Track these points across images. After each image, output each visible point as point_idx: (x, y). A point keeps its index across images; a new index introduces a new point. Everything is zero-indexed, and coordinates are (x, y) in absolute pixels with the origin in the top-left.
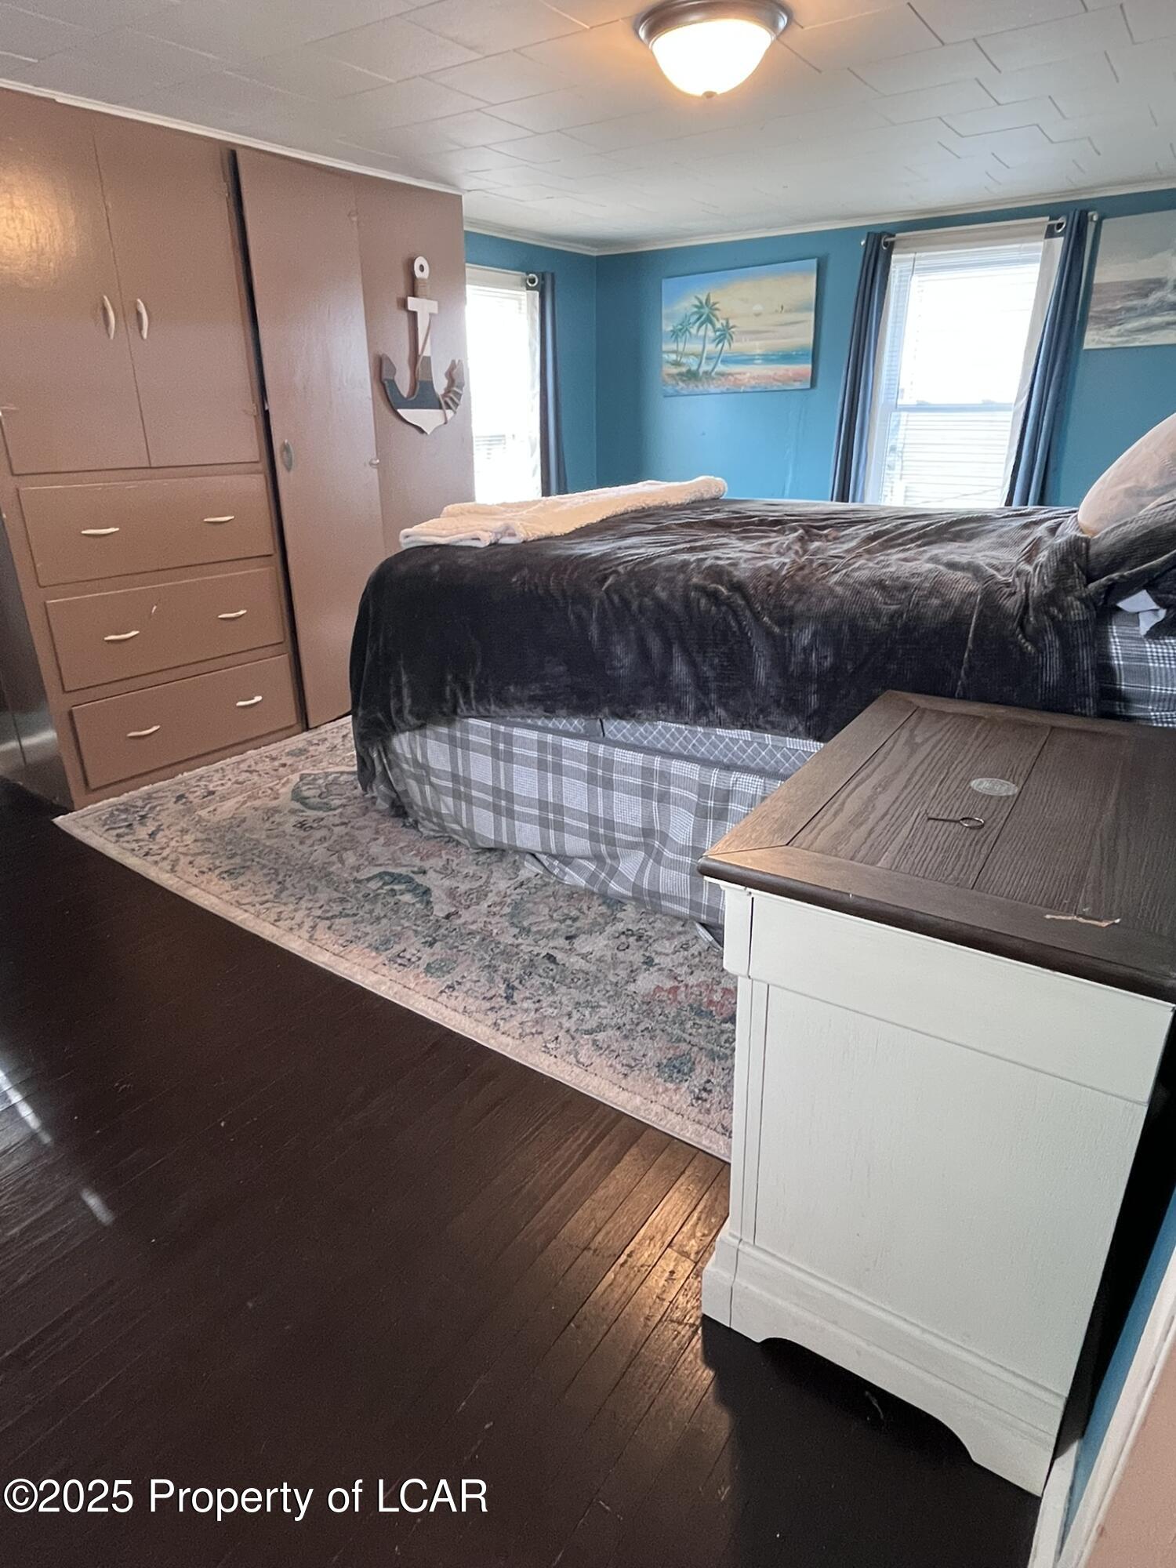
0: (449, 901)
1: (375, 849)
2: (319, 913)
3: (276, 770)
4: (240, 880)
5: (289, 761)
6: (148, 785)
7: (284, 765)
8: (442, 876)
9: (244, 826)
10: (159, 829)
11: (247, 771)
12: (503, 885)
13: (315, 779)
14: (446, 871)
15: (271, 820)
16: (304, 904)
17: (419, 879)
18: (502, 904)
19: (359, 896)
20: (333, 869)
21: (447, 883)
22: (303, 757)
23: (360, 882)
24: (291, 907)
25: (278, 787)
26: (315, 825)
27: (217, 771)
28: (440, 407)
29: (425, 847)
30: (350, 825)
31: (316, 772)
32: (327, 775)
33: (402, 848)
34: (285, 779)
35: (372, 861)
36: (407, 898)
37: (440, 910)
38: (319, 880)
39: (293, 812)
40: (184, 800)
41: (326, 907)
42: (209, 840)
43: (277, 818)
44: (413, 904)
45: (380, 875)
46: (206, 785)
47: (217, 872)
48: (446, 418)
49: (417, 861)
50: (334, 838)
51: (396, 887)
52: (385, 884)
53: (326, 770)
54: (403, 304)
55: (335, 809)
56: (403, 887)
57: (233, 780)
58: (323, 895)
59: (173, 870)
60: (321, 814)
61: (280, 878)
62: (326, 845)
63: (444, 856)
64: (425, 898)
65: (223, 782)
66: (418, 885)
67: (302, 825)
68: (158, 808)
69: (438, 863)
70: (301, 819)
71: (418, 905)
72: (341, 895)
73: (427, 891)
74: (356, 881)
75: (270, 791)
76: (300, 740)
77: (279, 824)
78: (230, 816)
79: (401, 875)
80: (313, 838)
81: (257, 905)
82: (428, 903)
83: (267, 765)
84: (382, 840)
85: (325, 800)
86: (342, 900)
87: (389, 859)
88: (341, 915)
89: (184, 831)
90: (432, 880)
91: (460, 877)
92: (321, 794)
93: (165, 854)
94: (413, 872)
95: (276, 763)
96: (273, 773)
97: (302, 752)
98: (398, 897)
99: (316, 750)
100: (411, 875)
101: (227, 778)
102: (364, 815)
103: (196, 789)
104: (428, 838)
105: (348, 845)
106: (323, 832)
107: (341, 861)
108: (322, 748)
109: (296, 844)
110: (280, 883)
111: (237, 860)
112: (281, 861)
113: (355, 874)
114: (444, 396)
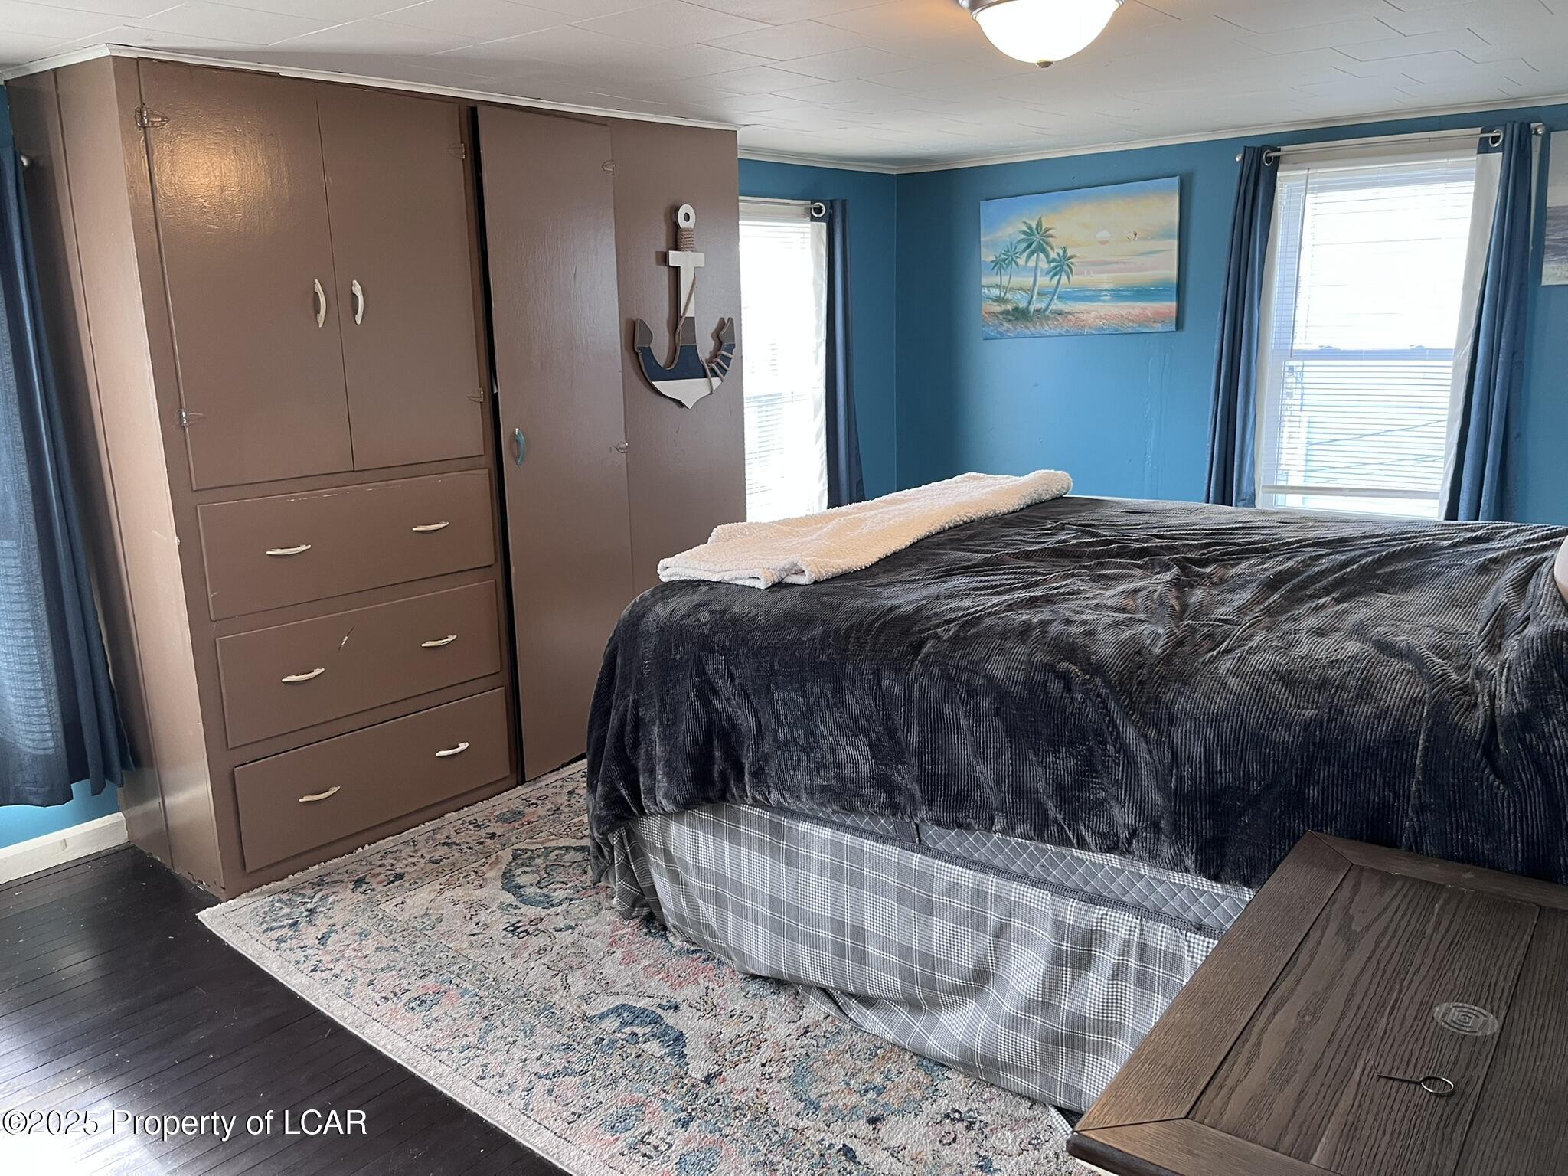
0: (709, 1054)
1: (611, 968)
2: (536, 1067)
3: (482, 843)
4: (436, 1011)
5: (498, 829)
6: (319, 864)
7: (493, 836)
8: (699, 1013)
9: (442, 928)
10: (331, 929)
11: (444, 844)
12: (782, 1031)
13: (531, 858)
14: (706, 1007)
15: (475, 919)
16: (518, 1052)
17: (669, 1017)
18: (781, 1061)
19: (590, 1041)
20: (555, 998)
21: (706, 1024)
22: (516, 824)
23: (591, 1019)
24: (500, 1057)
25: (484, 869)
26: (531, 929)
27: (407, 843)
28: (705, 376)
29: (675, 965)
30: (576, 931)
31: (533, 847)
32: (548, 851)
33: (645, 968)
34: (493, 857)
35: (606, 986)
36: (654, 1047)
37: (697, 1071)
38: (538, 1015)
39: (504, 908)
40: (364, 887)
41: (546, 1059)
42: (396, 949)
43: (482, 917)
44: (662, 1057)
45: (617, 1011)
46: (392, 865)
47: (404, 998)
48: (712, 388)
49: (666, 990)
50: (556, 948)
51: (638, 1030)
52: (624, 1024)
53: (546, 845)
54: (664, 259)
55: (558, 905)
56: (648, 1029)
57: (428, 857)
58: (544, 1038)
59: (347, 995)
60: (539, 911)
61: (486, 1012)
62: (546, 960)
63: (701, 981)
64: (677, 1048)
65: (414, 860)
66: (667, 1026)
67: (514, 929)
68: (331, 899)
69: (690, 993)
70: (514, 920)
71: (668, 1060)
72: (564, 1040)
73: (679, 1038)
74: (584, 1017)
75: (473, 875)
76: (511, 799)
77: (486, 926)
78: (421, 913)
79: (645, 1010)
80: (530, 950)
81: (456, 1052)
82: (682, 1055)
83: (471, 836)
84: (618, 955)
85: (546, 891)
86: (568, 1047)
87: (628, 985)
88: (565, 1072)
89: (363, 935)
90: (685, 1021)
91: (724, 1017)
92: (539, 882)
93: (337, 971)
94: (660, 1006)
95: (482, 833)
96: (477, 847)
97: (517, 815)
98: (641, 1046)
99: (534, 813)
100: (659, 1011)
101: (419, 854)
102: (596, 914)
103: (379, 870)
104: (681, 953)
105: (575, 961)
106: (542, 941)
107: (567, 987)
108: (542, 811)
109: (507, 957)
110: (485, 1018)
111: (431, 981)
112: (487, 983)
113: (584, 1007)
114: (710, 361)
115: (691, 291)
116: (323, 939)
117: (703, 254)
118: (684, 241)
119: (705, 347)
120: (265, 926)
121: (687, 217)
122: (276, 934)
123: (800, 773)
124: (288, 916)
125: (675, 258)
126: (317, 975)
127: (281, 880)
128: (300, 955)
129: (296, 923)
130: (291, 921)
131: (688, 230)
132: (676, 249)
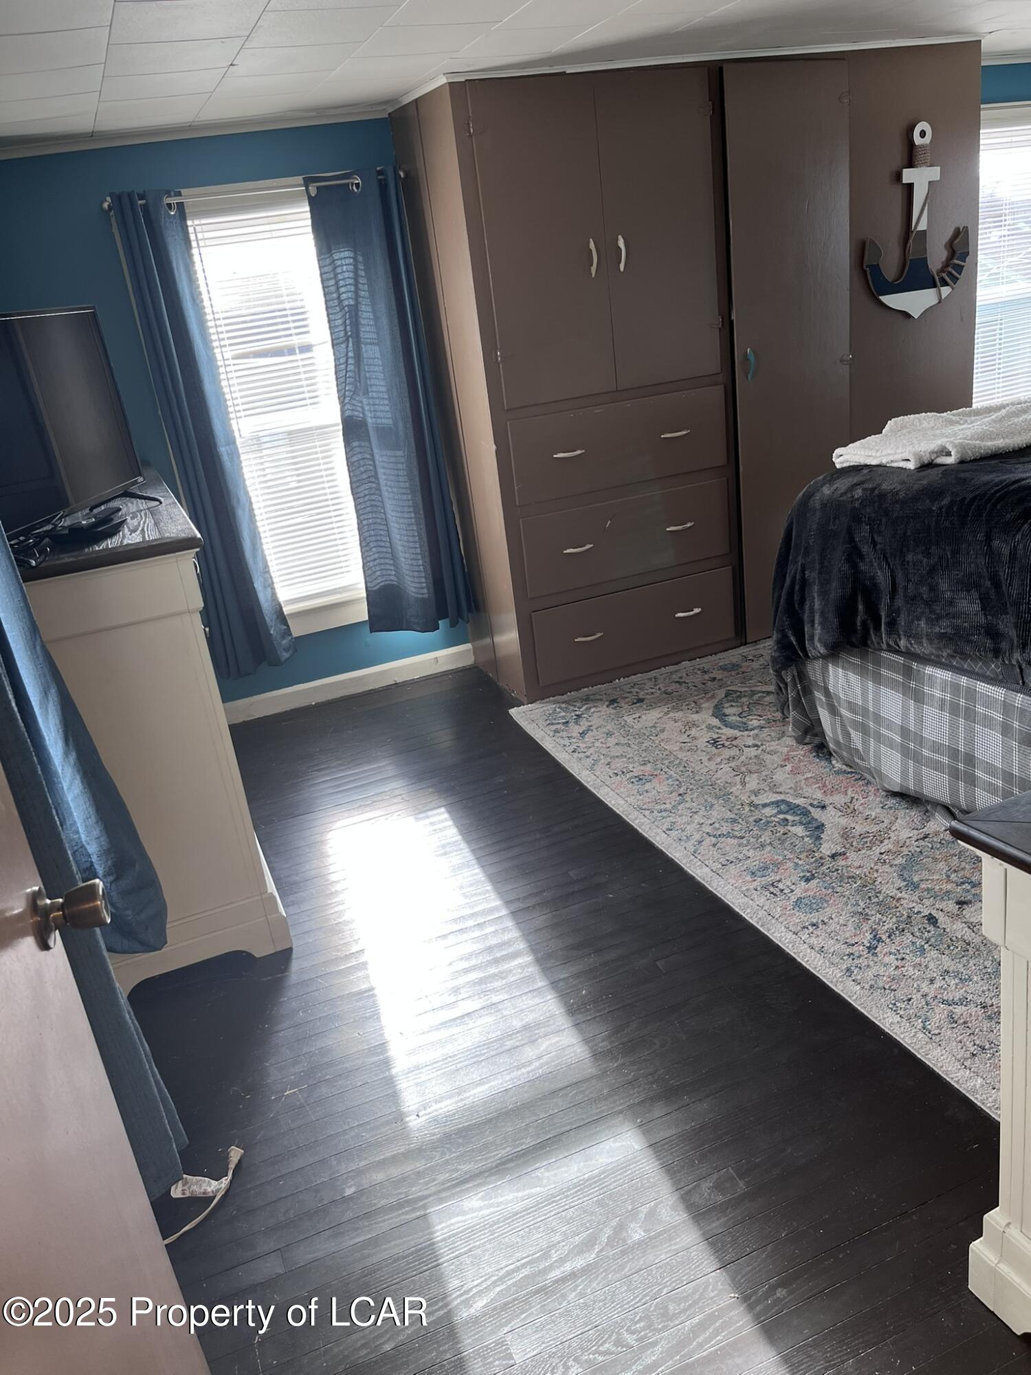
0: (840, 840)
1: (780, 776)
2: (708, 829)
3: (704, 684)
4: (648, 786)
5: (718, 674)
6: (588, 687)
7: (714, 679)
8: (840, 813)
9: (662, 736)
10: (589, 729)
11: (677, 682)
12: (905, 834)
13: (740, 697)
14: (848, 810)
15: (688, 733)
16: (697, 818)
17: (816, 813)
18: (897, 853)
19: (751, 819)
20: (734, 789)
21: (844, 821)
22: (733, 673)
23: (756, 806)
24: (685, 819)
25: (702, 701)
26: (727, 744)
27: (651, 679)
28: (934, 286)
29: (831, 780)
30: (761, 748)
31: (742, 690)
32: (753, 693)
33: (806, 779)
34: (710, 694)
35: (774, 788)
36: (799, 830)
37: (826, 849)
38: (718, 798)
39: (710, 727)
40: (616, 705)
41: (717, 825)
42: (629, 745)
43: (693, 732)
44: (803, 837)
45: (777, 804)
46: (637, 693)
47: (628, 775)
48: (941, 296)
49: (819, 795)
50: (743, 758)
51: (789, 817)
52: (780, 812)
53: (753, 689)
54: (899, 176)
55: (751, 730)
56: (797, 818)
57: (663, 689)
58: (719, 811)
59: (592, 769)
60: (736, 733)
61: (682, 791)
62: (733, 764)
63: (849, 792)
64: (816, 833)
65: (653, 691)
66: (813, 818)
67: (715, 742)
68: (592, 710)
69: (839, 799)
70: (715, 736)
71: (806, 839)
72: (733, 816)
73: (820, 827)
74: (751, 804)
75: (693, 705)
76: (734, 655)
77: (695, 738)
78: (651, 725)
79: (799, 805)
80: (723, 757)
81: (655, 812)
82: (819, 838)
83: (698, 678)
84: (789, 768)
85: (744, 720)
86: (734, 821)
87: (791, 788)
88: (728, 835)
89: (609, 734)
90: (830, 818)
91: (860, 819)
92: (741, 713)
93: (588, 754)
94: (811, 805)
95: (707, 677)
96: (701, 686)
97: (734, 667)
98: (789, 828)
99: (749, 666)
100: (810, 808)
101: (657, 687)
102: (779, 739)
103: (627, 695)
104: (839, 772)
105: (754, 768)
106: (734, 752)
107: (743, 783)
108: (755, 665)
109: (705, 759)
110: (680, 795)
111: (648, 767)
112: (686, 774)
113: (753, 798)
114: (942, 270)
115: (924, 205)
116: (583, 734)
117: (939, 168)
118: (919, 157)
119: (936, 257)
120: (548, 722)
121: (923, 134)
122: (554, 727)
123: (923, 624)
124: (563, 717)
125: (908, 175)
126: (576, 755)
127: (563, 695)
128: (567, 742)
129: (567, 722)
130: (564, 721)
131: (922, 146)
132: (911, 165)
